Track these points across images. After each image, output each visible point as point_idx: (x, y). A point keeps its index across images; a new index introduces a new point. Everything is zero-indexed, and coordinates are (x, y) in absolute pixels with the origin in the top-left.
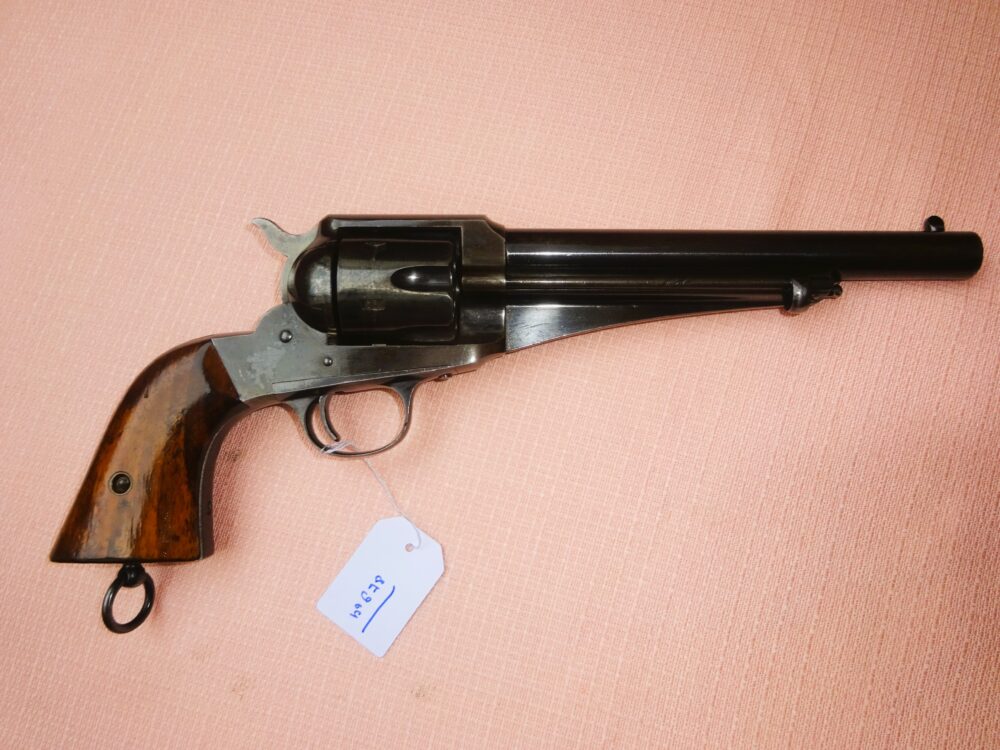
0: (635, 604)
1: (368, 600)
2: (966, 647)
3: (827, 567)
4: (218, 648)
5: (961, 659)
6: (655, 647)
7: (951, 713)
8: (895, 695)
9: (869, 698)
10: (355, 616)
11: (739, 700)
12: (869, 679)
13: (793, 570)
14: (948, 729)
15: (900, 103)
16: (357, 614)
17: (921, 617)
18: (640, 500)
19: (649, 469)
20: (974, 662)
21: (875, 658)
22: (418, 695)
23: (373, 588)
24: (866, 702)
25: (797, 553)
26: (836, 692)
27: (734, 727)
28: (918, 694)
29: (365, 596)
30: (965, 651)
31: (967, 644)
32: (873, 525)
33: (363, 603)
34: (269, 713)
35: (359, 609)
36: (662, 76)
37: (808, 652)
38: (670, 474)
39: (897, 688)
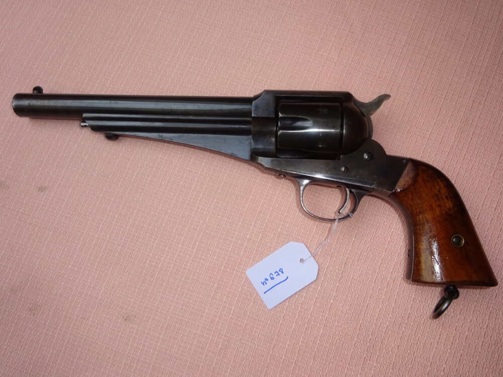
0: (244, 280)
1: (272, 278)
2: (409, 315)
3: (342, 269)
4: (24, 288)
5: (406, 321)
6: (252, 304)
7: (398, 348)
8: (371, 337)
9: (357, 338)
10: (263, 284)
11: (291, 333)
12: (358, 328)
13: (325, 270)
14: (396, 356)
15: (406, 37)
16: (265, 283)
17: (387, 298)
18: (252, 227)
19: (258, 212)
20: (412, 323)
21: (362, 317)
22: (126, 320)
23: (277, 274)
24: (356, 339)
25: (329, 261)
26: (340, 333)
27: (287, 346)
28: (382, 337)
29: (271, 276)
30: (408, 317)
31: (410, 313)
32: (368, 250)
33: (269, 279)
34: (47, 323)
35: (267, 281)
36: (287, 13)
37: (329, 312)
38: (268, 215)
39: (372, 333)
